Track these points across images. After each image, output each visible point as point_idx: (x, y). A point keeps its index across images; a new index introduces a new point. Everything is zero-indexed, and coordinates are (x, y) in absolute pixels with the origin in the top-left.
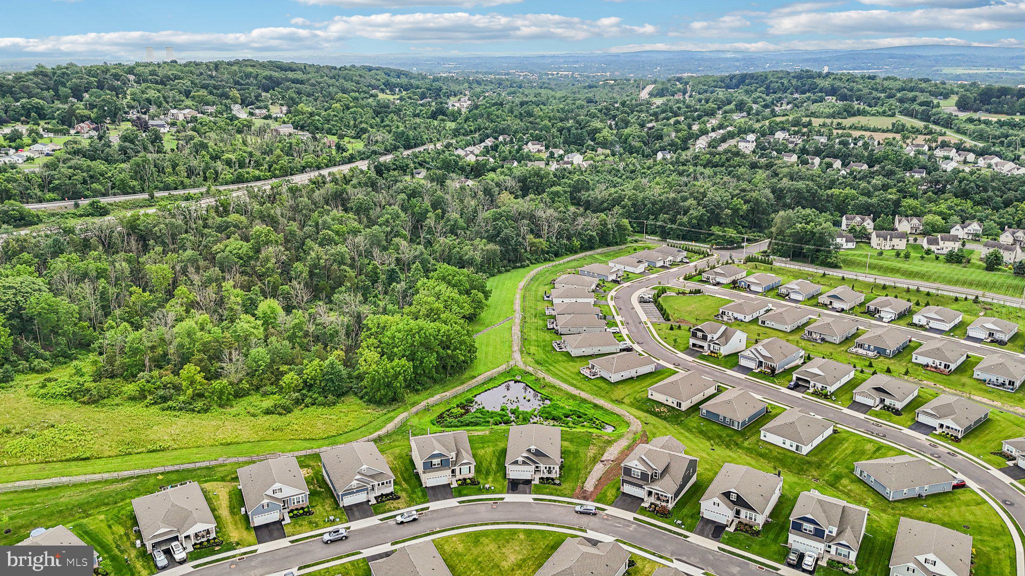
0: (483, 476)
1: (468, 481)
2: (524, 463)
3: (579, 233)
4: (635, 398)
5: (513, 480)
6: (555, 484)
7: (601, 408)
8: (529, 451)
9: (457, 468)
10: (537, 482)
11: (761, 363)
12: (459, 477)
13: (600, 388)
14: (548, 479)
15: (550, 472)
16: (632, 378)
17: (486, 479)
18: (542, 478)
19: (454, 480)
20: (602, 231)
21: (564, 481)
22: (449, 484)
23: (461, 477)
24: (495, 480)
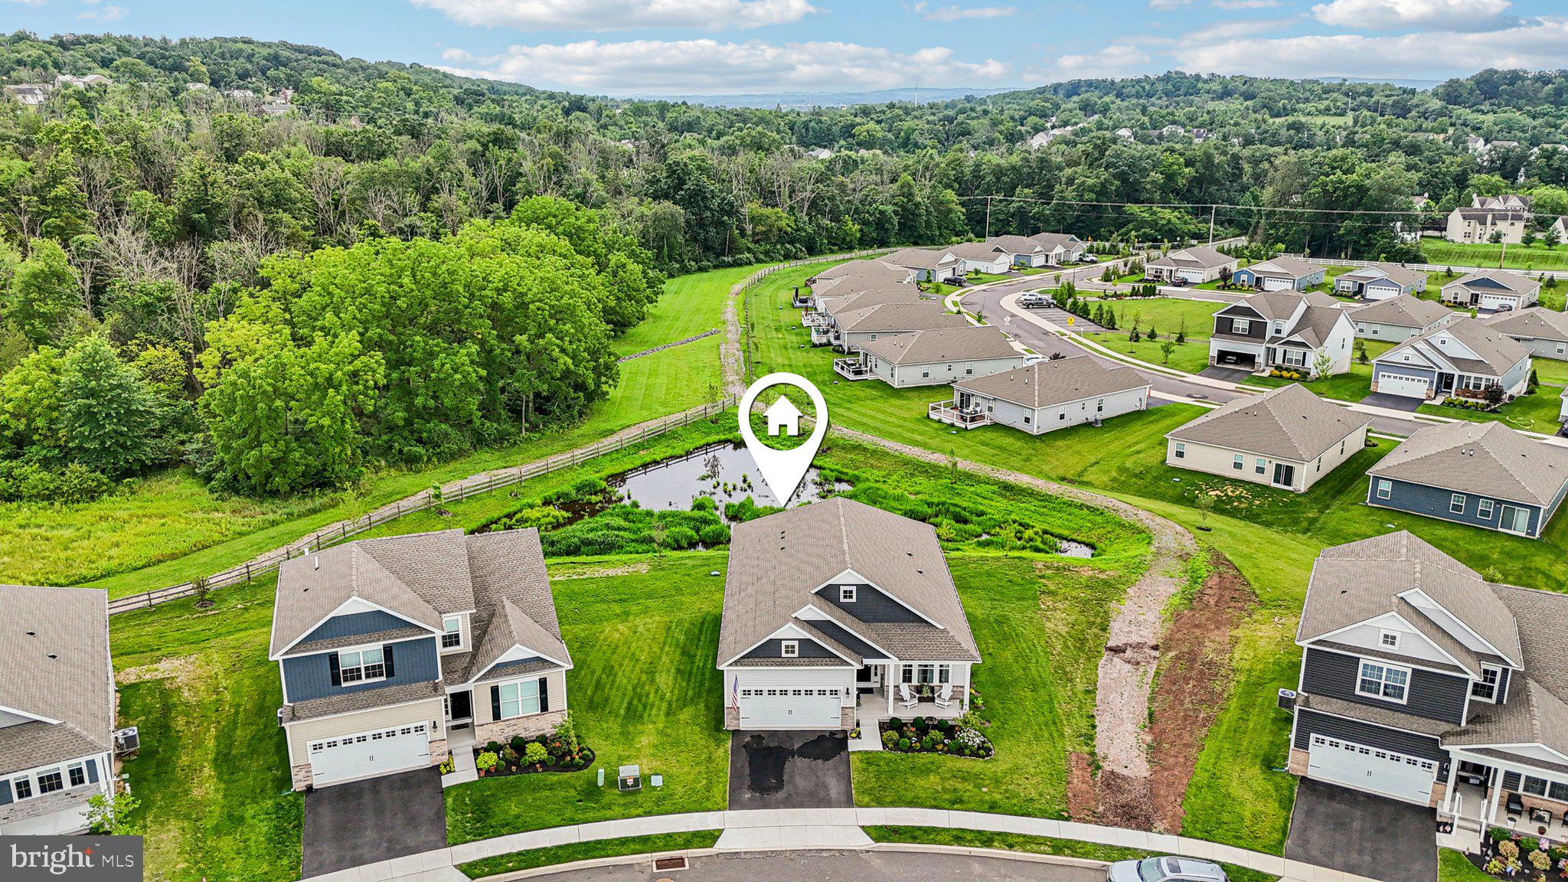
0: (614, 726)
1: (536, 752)
2: (810, 652)
3: (857, 211)
4: (1122, 470)
5: (758, 736)
6: (960, 751)
7: (1031, 493)
8: (829, 594)
9: (479, 692)
10: (869, 741)
11: (1445, 381)
12: (487, 731)
13: (1002, 449)
14: (922, 726)
15: (925, 693)
16: (1088, 425)
17: (627, 737)
18: (893, 725)
19: (464, 746)
20: (904, 208)
21: (999, 735)
22: (435, 771)
23: (499, 733)
24: (670, 742)
